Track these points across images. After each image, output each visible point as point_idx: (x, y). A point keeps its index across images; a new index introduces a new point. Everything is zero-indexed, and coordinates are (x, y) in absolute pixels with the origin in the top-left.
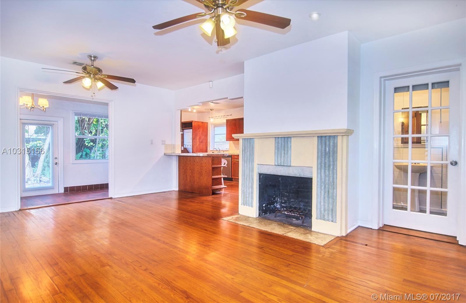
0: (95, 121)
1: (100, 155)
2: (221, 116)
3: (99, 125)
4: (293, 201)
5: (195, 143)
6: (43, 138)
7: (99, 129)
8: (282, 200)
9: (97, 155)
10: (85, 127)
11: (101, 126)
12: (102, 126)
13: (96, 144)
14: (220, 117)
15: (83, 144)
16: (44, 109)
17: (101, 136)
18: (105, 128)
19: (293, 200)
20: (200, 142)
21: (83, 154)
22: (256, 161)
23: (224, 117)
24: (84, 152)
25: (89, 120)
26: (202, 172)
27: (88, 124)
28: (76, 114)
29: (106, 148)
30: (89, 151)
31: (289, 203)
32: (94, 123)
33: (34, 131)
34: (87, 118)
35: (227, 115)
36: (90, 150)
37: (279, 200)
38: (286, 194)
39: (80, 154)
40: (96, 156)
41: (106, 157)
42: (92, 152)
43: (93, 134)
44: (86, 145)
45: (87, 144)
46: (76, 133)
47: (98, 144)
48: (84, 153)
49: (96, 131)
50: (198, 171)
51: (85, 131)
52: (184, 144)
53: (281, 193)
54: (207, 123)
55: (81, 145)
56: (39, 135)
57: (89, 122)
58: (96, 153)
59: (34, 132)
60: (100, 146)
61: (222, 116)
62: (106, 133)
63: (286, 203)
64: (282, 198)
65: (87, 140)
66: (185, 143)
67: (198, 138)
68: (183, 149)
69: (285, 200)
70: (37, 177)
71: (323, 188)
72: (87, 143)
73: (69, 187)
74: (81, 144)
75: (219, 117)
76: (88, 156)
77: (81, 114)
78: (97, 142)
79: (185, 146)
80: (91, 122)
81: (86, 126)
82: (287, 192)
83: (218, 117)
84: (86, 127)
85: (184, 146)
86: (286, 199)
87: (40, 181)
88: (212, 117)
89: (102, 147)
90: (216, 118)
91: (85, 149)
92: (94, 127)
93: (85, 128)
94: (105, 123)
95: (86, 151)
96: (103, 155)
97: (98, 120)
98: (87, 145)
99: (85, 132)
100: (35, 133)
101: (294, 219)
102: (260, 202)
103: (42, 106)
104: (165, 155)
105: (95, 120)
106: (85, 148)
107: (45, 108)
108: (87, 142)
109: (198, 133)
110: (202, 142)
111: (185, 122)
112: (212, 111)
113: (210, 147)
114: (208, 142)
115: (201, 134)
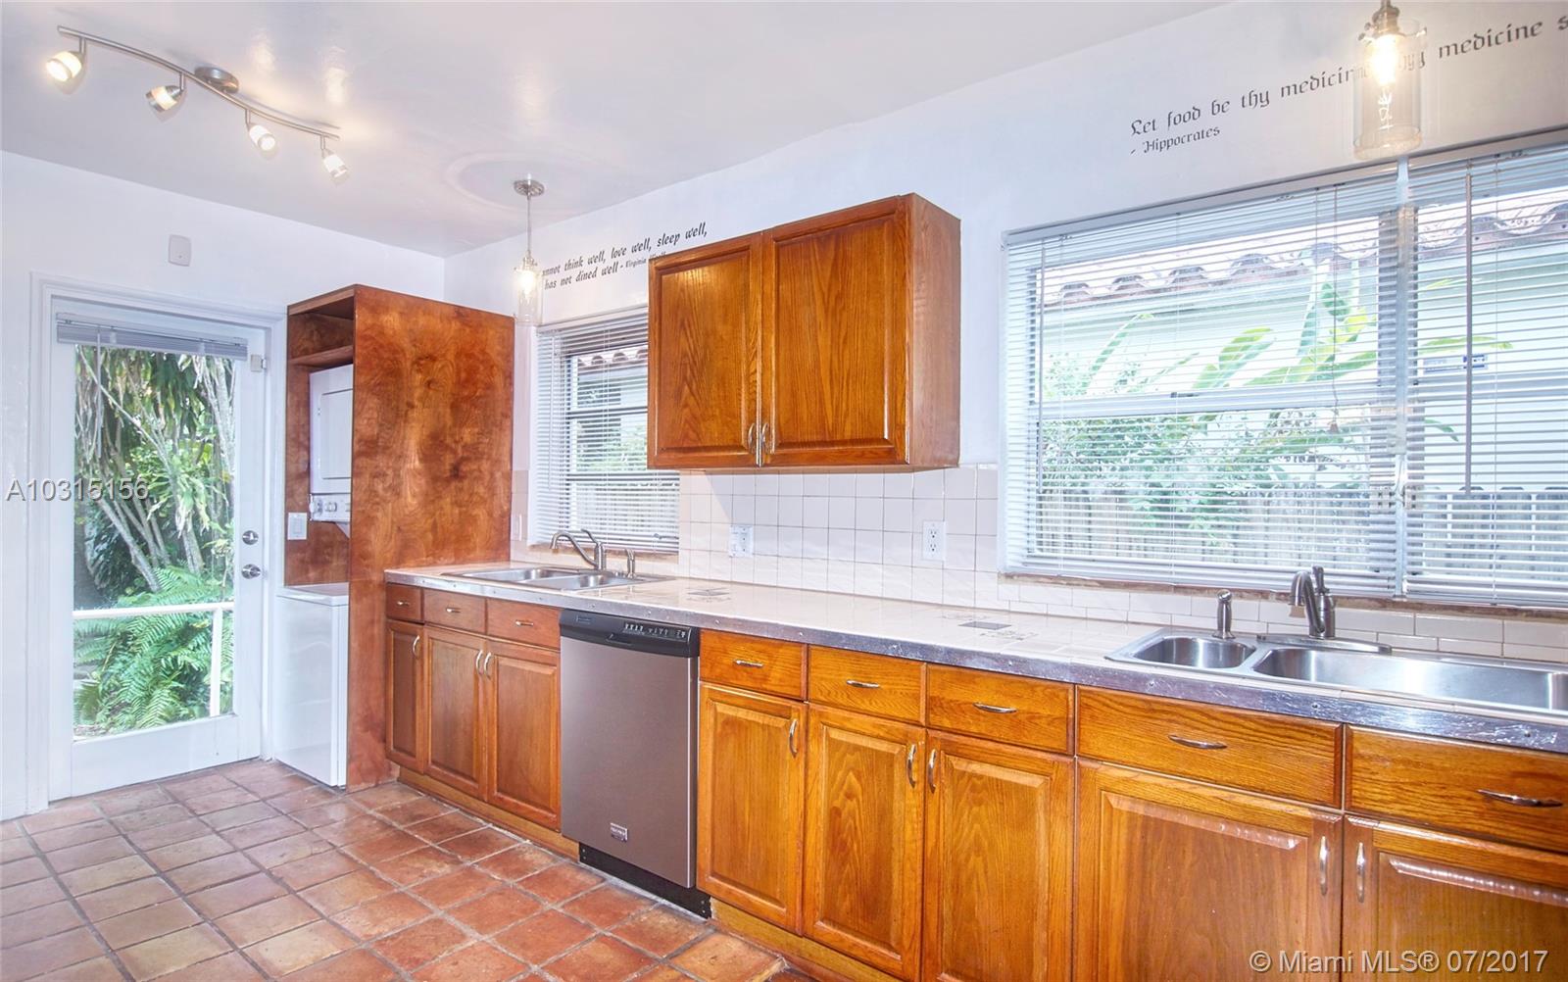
2: (613, 256)
5: (380, 487)
14: (609, 262)
35: (664, 240)
52: (308, 495)
54: (510, 318)
66: (317, 487)
68: (300, 533)
75: (601, 266)
79: (321, 508)
83: (587, 268)
85: (312, 507)
90: (574, 272)
109: (416, 403)
110: (461, 474)
111: (310, 307)
112: (528, 199)
113: (525, 517)
114: (516, 472)
115: (448, 410)
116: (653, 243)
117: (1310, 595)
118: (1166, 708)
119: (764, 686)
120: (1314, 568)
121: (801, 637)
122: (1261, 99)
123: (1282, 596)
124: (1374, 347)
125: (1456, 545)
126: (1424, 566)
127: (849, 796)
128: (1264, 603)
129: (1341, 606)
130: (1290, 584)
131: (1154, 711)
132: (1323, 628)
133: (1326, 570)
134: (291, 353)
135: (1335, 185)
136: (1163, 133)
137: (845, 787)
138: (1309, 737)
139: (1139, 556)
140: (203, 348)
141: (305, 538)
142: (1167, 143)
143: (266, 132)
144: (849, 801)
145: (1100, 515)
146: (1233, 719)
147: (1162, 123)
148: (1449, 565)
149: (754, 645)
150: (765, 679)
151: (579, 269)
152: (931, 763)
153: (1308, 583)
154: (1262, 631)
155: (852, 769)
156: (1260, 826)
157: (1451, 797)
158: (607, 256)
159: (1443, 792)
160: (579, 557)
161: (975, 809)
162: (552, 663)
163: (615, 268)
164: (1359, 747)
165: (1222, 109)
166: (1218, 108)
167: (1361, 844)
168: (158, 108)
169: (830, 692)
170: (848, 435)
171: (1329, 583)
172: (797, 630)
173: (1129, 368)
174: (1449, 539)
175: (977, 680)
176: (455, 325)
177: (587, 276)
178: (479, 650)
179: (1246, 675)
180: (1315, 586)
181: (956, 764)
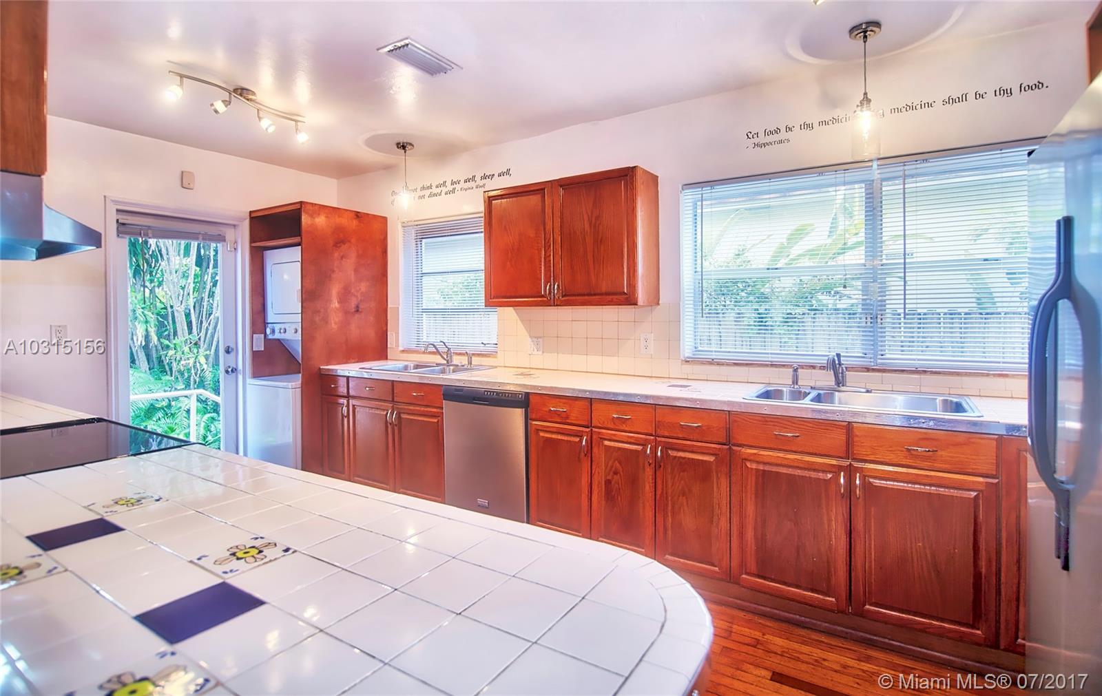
2: (452, 184)
5: (317, 319)
14: (450, 188)
20: (346, 313)
35: (484, 177)
52: (265, 324)
54: (384, 220)
61: (458, 183)
66: (271, 318)
67: (335, 290)
68: (260, 347)
75: (444, 190)
79: (273, 331)
83: (435, 190)
85: (268, 331)
90: (427, 192)
109: (335, 269)
110: (360, 310)
111: (266, 213)
112: (405, 152)
113: (397, 334)
114: (391, 308)
115: (353, 273)
116: (478, 178)
117: (835, 367)
118: (772, 420)
119: (567, 421)
120: (837, 354)
121: (587, 395)
122: (808, 126)
123: (823, 368)
124: (863, 239)
125: (906, 341)
126: (887, 352)
127: (615, 473)
128: (813, 371)
129: (849, 371)
130: (826, 362)
131: (766, 421)
132: (840, 381)
133: (842, 354)
134: (252, 240)
135: (845, 170)
136: (762, 139)
137: (613, 469)
138: (835, 429)
139: (747, 349)
140: (201, 238)
141: (263, 349)
142: (764, 144)
143: (271, 122)
144: (615, 476)
145: (725, 325)
146: (802, 423)
147: (761, 134)
148: (902, 351)
149: (561, 400)
150: (567, 417)
151: (431, 190)
152: (659, 454)
153: (834, 361)
154: (813, 384)
155: (617, 460)
156: (814, 470)
157: (894, 451)
158: (449, 183)
159: (890, 449)
160: (439, 356)
161: (682, 474)
162: (439, 415)
163: (453, 191)
164: (857, 432)
165: (790, 129)
166: (788, 129)
167: (858, 474)
168: (216, 111)
169: (604, 422)
170: (604, 290)
171: (843, 360)
172: (585, 391)
173: (741, 248)
174: (902, 339)
175: (681, 411)
176: (355, 222)
177: (435, 195)
178: (388, 410)
179: (807, 402)
180: (837, 362)
181: (672, 453)
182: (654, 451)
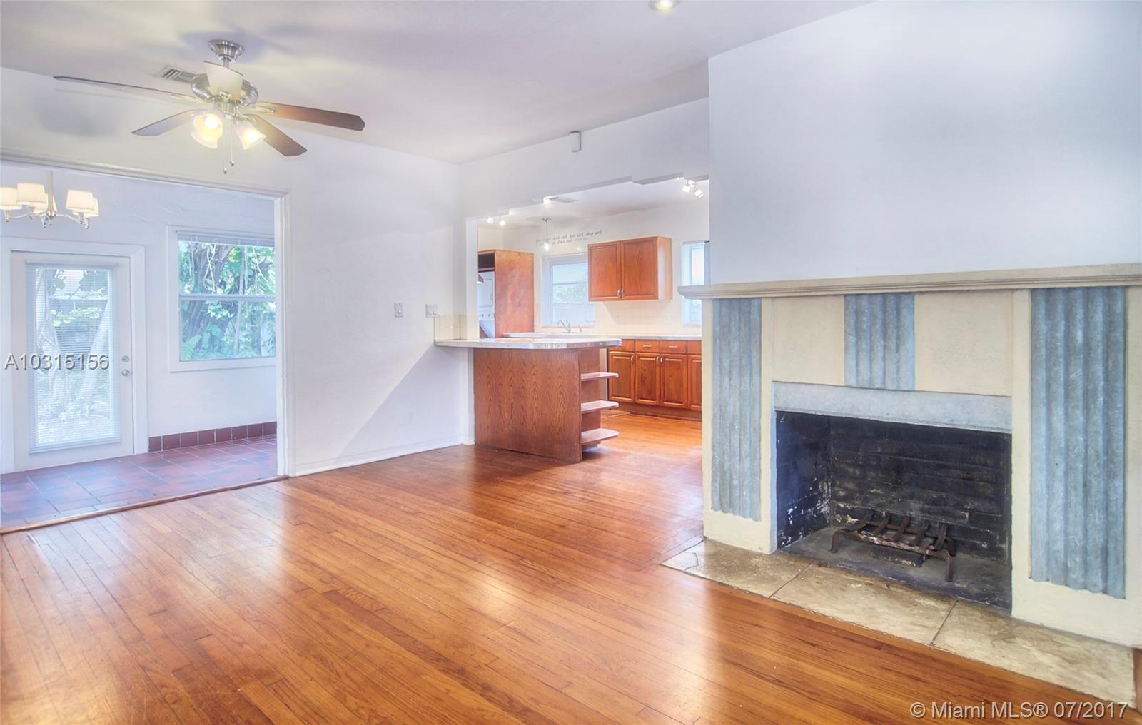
0: (232, 255)
1: (247, 339)
3: (243, 266)
4: (879, 495)
5: (502, 308)
6: (100, 298)
7: (244, 275)
8: (836, 489)
9: (238, 339)
10: (207, 271)
11: (249, 268)
12: (252, 267)
13: (237, 312)
15: (203, 313)
16: (86, 222)
17: (247, 292)
18: (258, 272)
19: (879, 491)
20: (515, 306)
21: (204, 340)
22: (770, 371)
23: (578, 238)
24: (205, 334)
25: (217, 253)
26: (548, 393)
27: (216, 262)
28: (182, 236)
29: (261, 322)
30: (219, 330)
31: (866, 500)
32: (231, 259)
33: (80, 283)
34: (213, 246)
35: (588, 234)
36: (222, 329)
37: (826, 488)
38: (851, 470)
39: (196, 339)
40: (236, 342)
41: (262, 344)
42: (227, 332)
43: (228, 287)
44: (212, 316)
45: (213, 314)
46: (186, 287)
47: (243, 311)
48: (207, 336)
49: (237, 279)
50: (535, 390)
51: (208, 280)
53: (834, 466)
54: (533, 254)
55: (199, 315)
56: (92, 292)
57: (218, 258)
58: (236, 335)
59: (79, 285)
60: (246, 317)
61: (574, 236)
62: (262, 285)
63: (853, 499)
64: (838, 482)
65: (212, 305)
67: (510, 294)
69: (846, 489)
70: (83, 402)
71: (1060, 471)
72: (213, 311)
73: (164, 436)
74: (197, 314)
75: (566, 240)
76: (216, 342)
77: (195, 236)
78: (240, 306)
80: (222, 259)
81: (211, 269)
82: (855, 465)
84: (209, 269)
86: (851, 486)
87: (91, 411)
88: (547, 240)
89: (251, 318)
90: (557, 241)
91: (209, 327)
92: (231, 271)
93: (206, 274)
94: (259, 260)
95: (211, 332)
96: (253, 339)
97: (241, 253)
98: (214, 317)
99: (208, 284)
100: (82, 288)
101: (905, 561)
102: (780, 502)
103: (77, 214)
104: (435, 345)
105: (233, 252)
106: (207, 323)
107: (88, 219)
108: (213, 308)
109: (510, 283)
110: (521, 304)
112: (547, 223)
114: (536, 303)
115: (517, 285)
116: (584, 235)
119: (625, 350)
137: (644, 369)
144: (644, 372)
152: (661, 360)
155: (645, 365)
158: (569, 237)
160: (564, 329)
161: (670, 368)
163: (571, 240)
169: (640, 349)
170: (643, 293)
176: (519, 257)
177: (561, 242)
181: (667, 360)
182: (659, 359)
